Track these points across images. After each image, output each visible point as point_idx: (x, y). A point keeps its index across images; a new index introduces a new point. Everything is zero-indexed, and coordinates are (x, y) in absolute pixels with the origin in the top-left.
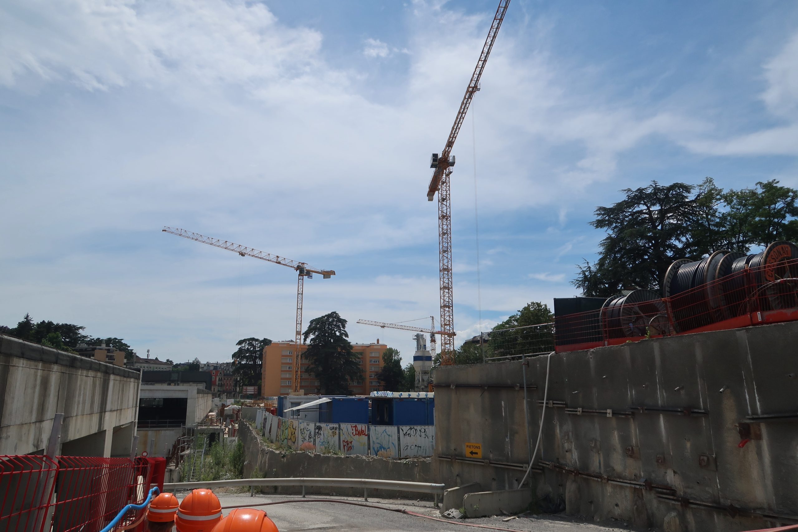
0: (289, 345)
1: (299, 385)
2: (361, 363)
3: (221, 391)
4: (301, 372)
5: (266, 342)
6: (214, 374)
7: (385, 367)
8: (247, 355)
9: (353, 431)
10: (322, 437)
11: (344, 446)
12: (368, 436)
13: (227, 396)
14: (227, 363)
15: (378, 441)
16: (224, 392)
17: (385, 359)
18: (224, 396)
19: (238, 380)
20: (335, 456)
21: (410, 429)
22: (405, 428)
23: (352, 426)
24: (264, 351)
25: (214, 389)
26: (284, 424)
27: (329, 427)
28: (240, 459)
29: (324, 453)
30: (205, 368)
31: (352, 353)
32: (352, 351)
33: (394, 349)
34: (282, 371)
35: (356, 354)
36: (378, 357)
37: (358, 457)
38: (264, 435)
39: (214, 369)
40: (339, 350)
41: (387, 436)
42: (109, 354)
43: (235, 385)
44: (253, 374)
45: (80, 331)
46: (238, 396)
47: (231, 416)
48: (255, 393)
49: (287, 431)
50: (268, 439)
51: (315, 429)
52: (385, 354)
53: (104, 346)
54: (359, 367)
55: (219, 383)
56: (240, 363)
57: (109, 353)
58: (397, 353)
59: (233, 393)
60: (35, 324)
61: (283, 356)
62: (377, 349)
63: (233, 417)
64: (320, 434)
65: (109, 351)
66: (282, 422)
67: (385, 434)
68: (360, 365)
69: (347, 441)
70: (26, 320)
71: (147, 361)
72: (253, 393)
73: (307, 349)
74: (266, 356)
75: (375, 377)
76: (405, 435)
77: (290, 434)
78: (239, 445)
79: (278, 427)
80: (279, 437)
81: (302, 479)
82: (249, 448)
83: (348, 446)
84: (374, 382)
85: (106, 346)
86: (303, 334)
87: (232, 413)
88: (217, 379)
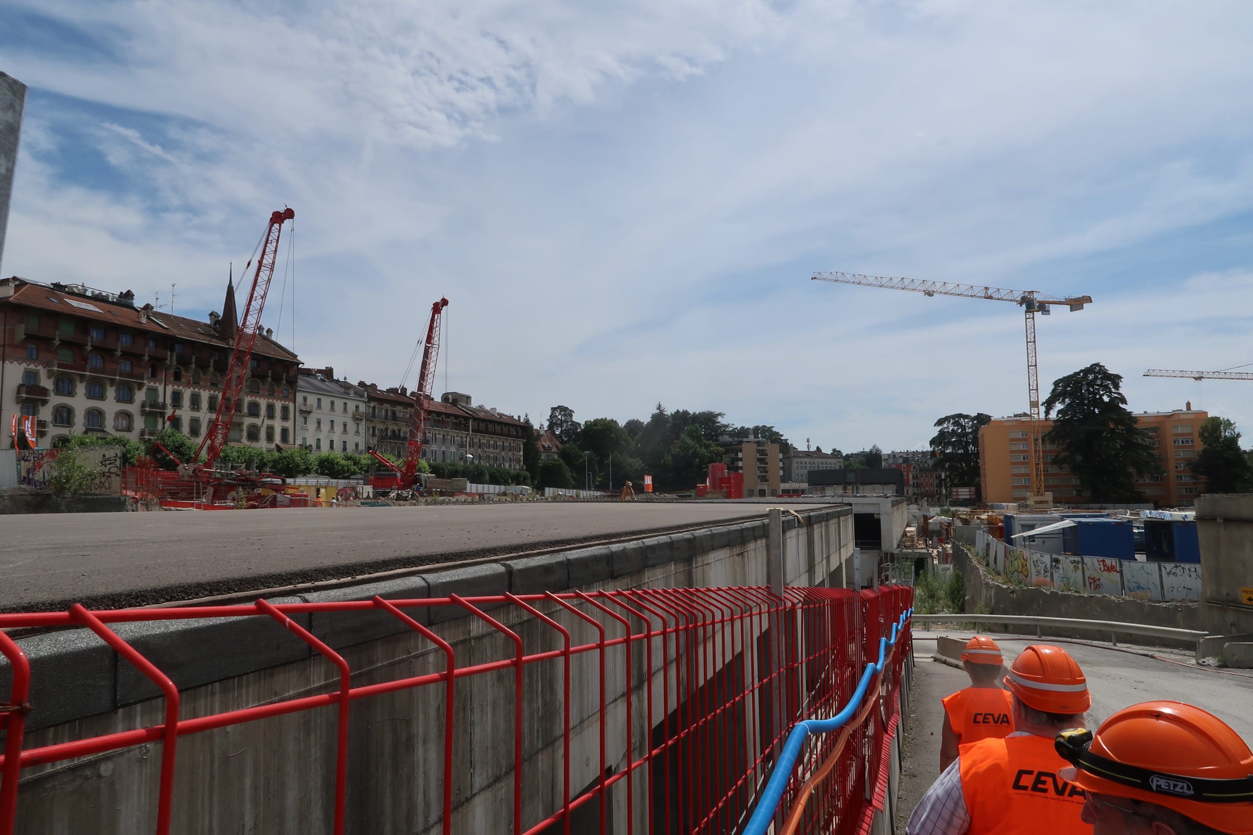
0: (1020, 422)
1: (1043, 486)
2: (1157, 446)
3: (918, 495)
4: (1044, 463)
5: (981, 418)
6: (904, 469)
7: (1205, 451)
8: (954, 440)
9: (1099, 567)
10: (1061, 571)
11: (1090, 584)
12: (1121, 572)
13: (928, 501)
14: (923, 453)
15: (1134, 580)
16: (923, 496)
17: (1205, 437)
18: (924, 502)
19: (943, 477)
20: (1077, 594)
21: (1175, 567)
22: (1169, 566)
23: (1098, 561)
24: (980, 433)
25: (907, 491)
26: (1012, 553)
27: (1068, 560)
28: (959, 593)
29: (1062, 591)
30: (891, 461)
31: (1137, 429)
32: (1135, 426)
33: (1224, 419)
34: (1013, 463)
35: (1145, 431)
36: (1191, 434)
37: (1105, 597)
38: (988, 565)
39: (904, 462)
40: (1112, 426)
41: (1145, 575)
42: (759, 448)
43: (939, 486)
44: (966, 468)
45: (720, 419)
46: (945, 501)
47: (938, 533)
48: (972, 497)
49: (1016, 562)
50: (994, 570)
51: (1051, 562)
52: (1204, 429)
53: (751, 437)
54: (1151, 451)
55: (914, 483)
56: (943, 452)
57: (760, 446)
58: (1228, 424)
59: (937, 496)
60: (669, 415)
61: (1012, 440)
62: (1186, 420)
63: (941, 535)
64: (1059, 568)
65: (759, 443)
66: (1010, 551)
67: (1143, 571)
68: (1153, 449)
69: (1094, 578)
70: (658, 411)
71: (808, 454)
72: (968, 497)
73: (1053, 427)
74: (983, 441)
75: (1186, 468)
76: (1168, 574)
77: (1020, 566)
78: (957, 576)
79: (1005, 556)
80: (1008, 568)
81: (1036, 617)
82: (969, 581)
83: (1095, 584)
84: (1185, 476)
85: (755, 438)
86: (1042, 405)
87: (939, 528)
88: (911, 476)
